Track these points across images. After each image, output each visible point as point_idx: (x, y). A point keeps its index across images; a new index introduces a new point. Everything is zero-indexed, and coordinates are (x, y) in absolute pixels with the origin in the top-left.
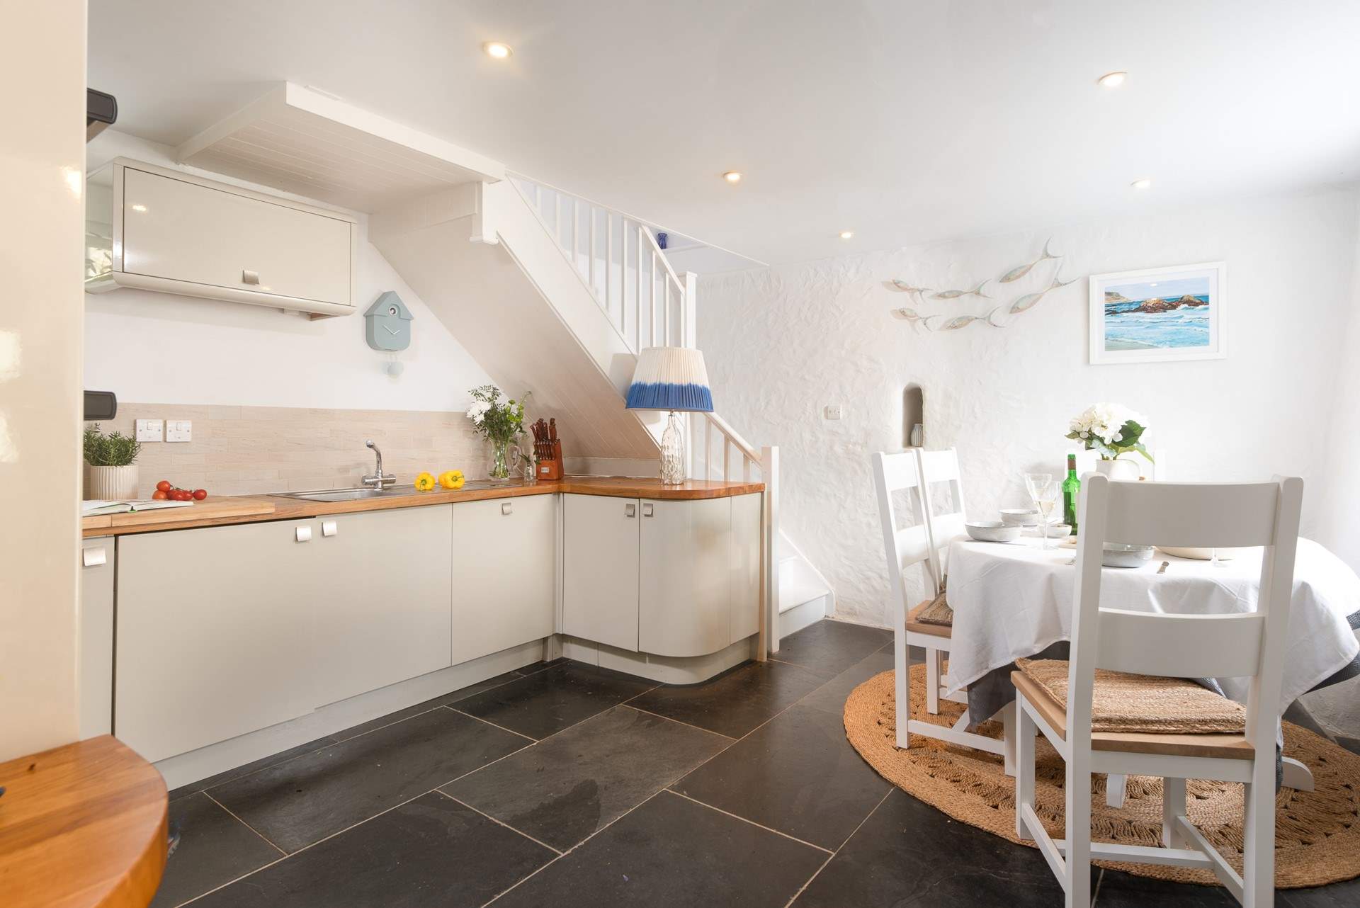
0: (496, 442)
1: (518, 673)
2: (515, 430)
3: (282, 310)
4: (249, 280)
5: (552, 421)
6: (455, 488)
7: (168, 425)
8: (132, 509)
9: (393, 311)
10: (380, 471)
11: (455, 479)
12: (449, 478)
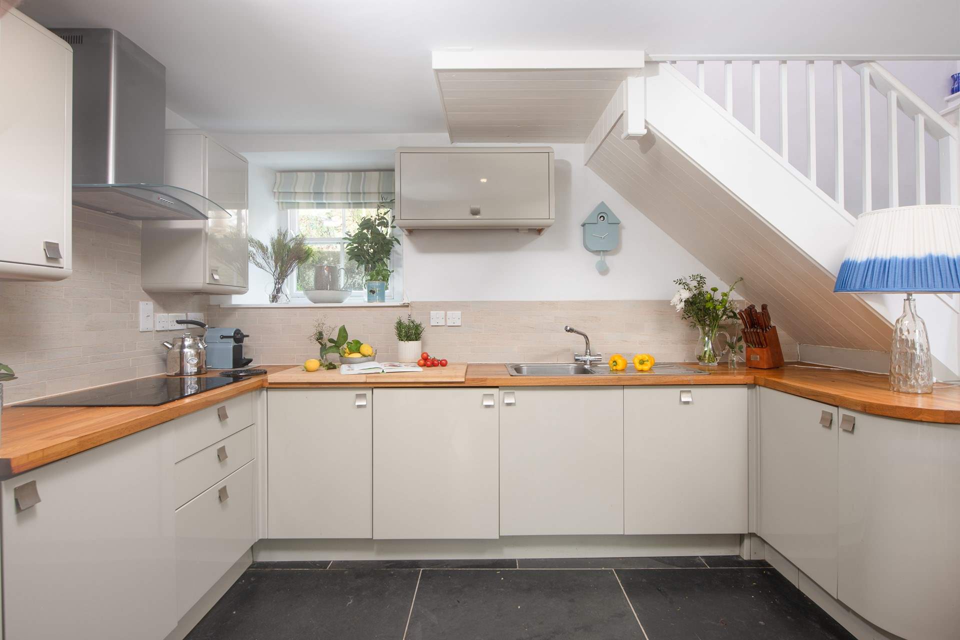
0: (703, 329)
1: (703, 561)
2: (722, 317)
3: (517, 230)
4: (475, 212)
5: (764, 307)
6: (642, 371)
7: (448, 315)
8: (383, 372)
9: (602, 218)
10: (588, 351)
11: (642, 362)
12: (637, 361)
